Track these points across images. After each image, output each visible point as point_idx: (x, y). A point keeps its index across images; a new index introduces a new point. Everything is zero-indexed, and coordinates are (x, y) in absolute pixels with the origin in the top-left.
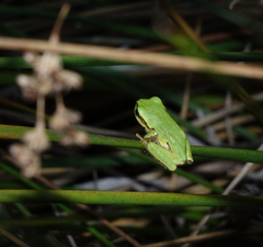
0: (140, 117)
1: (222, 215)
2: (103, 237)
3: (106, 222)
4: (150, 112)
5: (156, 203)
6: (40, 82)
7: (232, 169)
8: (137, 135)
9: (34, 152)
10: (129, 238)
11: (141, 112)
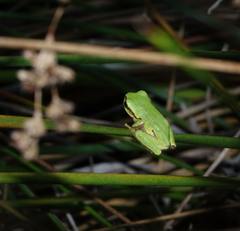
0: (129, 109)
1: (202, 194)
2: (98, 216)
3: (100, 202)
4: (137, 104)
5: (143, 184)
6: (38, 77)
7: (212, 155)
8: (126, 125)
9: (32, 137)
10: (120, 216)
11: (129, 104)
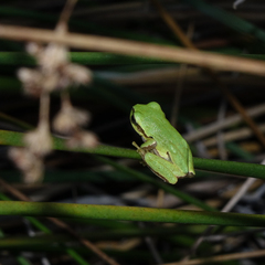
0: (137, 125)
3: (88, 244)
4: (148, 119)
5: (154, 219)
6: (45, 77)
8: (134, 144)
